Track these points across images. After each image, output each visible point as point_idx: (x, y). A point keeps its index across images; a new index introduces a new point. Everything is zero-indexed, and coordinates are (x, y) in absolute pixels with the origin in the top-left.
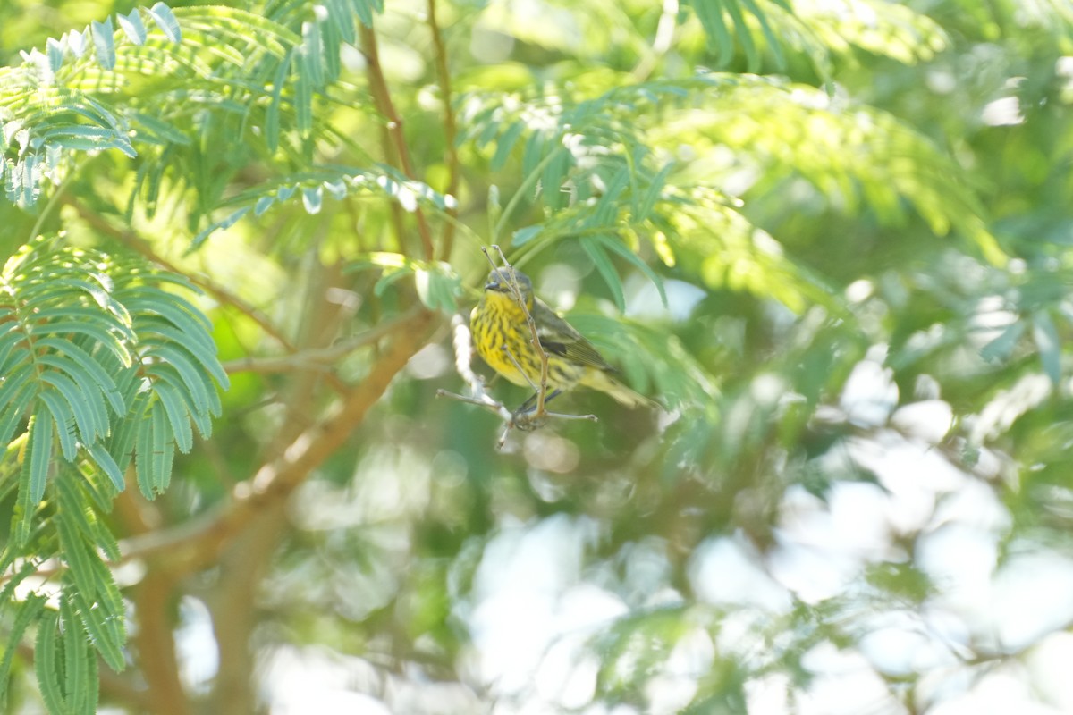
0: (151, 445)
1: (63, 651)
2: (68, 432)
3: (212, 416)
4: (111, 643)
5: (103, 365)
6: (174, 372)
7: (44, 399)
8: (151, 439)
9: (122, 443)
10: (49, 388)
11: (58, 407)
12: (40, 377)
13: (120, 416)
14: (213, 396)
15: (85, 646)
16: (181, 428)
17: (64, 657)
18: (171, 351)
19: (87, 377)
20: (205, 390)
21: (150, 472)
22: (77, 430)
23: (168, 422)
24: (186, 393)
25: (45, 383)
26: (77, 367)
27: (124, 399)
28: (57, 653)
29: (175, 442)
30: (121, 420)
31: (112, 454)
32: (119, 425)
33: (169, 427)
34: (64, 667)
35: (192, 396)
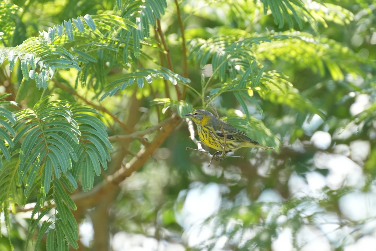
0: (86, 172)
1: (57, 242)
2: (57, 168)
3: (107, 161)
4: (73, 240)
5: (69, 143)
6: (94, 145)
7: (49, 156)
8: (86, 170)
9: (76, 171)
10: (51, 152)
11: (54, 159)
12: (48, 147)
13: (75, 162)
14: (107, 154)
15: (64, 240)
16: (97, 166)
17: (57, 244)
18: (92, 138)
19: (64, 147)
20: (105, 152)
21: (86, 182)
22: (60, 168)
23: (92, 165)
24: (98, 153)
25: (49, 150)
26: (60, 144)
27: (77, 155)
28: (54, 243)
29: (94, 171)
30: (76, 163)
31: (73, 175)
32: (75, 165)
33: (93, 166)
34: (57, 248)
35: (100, 155)
